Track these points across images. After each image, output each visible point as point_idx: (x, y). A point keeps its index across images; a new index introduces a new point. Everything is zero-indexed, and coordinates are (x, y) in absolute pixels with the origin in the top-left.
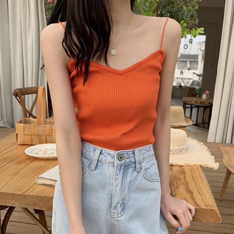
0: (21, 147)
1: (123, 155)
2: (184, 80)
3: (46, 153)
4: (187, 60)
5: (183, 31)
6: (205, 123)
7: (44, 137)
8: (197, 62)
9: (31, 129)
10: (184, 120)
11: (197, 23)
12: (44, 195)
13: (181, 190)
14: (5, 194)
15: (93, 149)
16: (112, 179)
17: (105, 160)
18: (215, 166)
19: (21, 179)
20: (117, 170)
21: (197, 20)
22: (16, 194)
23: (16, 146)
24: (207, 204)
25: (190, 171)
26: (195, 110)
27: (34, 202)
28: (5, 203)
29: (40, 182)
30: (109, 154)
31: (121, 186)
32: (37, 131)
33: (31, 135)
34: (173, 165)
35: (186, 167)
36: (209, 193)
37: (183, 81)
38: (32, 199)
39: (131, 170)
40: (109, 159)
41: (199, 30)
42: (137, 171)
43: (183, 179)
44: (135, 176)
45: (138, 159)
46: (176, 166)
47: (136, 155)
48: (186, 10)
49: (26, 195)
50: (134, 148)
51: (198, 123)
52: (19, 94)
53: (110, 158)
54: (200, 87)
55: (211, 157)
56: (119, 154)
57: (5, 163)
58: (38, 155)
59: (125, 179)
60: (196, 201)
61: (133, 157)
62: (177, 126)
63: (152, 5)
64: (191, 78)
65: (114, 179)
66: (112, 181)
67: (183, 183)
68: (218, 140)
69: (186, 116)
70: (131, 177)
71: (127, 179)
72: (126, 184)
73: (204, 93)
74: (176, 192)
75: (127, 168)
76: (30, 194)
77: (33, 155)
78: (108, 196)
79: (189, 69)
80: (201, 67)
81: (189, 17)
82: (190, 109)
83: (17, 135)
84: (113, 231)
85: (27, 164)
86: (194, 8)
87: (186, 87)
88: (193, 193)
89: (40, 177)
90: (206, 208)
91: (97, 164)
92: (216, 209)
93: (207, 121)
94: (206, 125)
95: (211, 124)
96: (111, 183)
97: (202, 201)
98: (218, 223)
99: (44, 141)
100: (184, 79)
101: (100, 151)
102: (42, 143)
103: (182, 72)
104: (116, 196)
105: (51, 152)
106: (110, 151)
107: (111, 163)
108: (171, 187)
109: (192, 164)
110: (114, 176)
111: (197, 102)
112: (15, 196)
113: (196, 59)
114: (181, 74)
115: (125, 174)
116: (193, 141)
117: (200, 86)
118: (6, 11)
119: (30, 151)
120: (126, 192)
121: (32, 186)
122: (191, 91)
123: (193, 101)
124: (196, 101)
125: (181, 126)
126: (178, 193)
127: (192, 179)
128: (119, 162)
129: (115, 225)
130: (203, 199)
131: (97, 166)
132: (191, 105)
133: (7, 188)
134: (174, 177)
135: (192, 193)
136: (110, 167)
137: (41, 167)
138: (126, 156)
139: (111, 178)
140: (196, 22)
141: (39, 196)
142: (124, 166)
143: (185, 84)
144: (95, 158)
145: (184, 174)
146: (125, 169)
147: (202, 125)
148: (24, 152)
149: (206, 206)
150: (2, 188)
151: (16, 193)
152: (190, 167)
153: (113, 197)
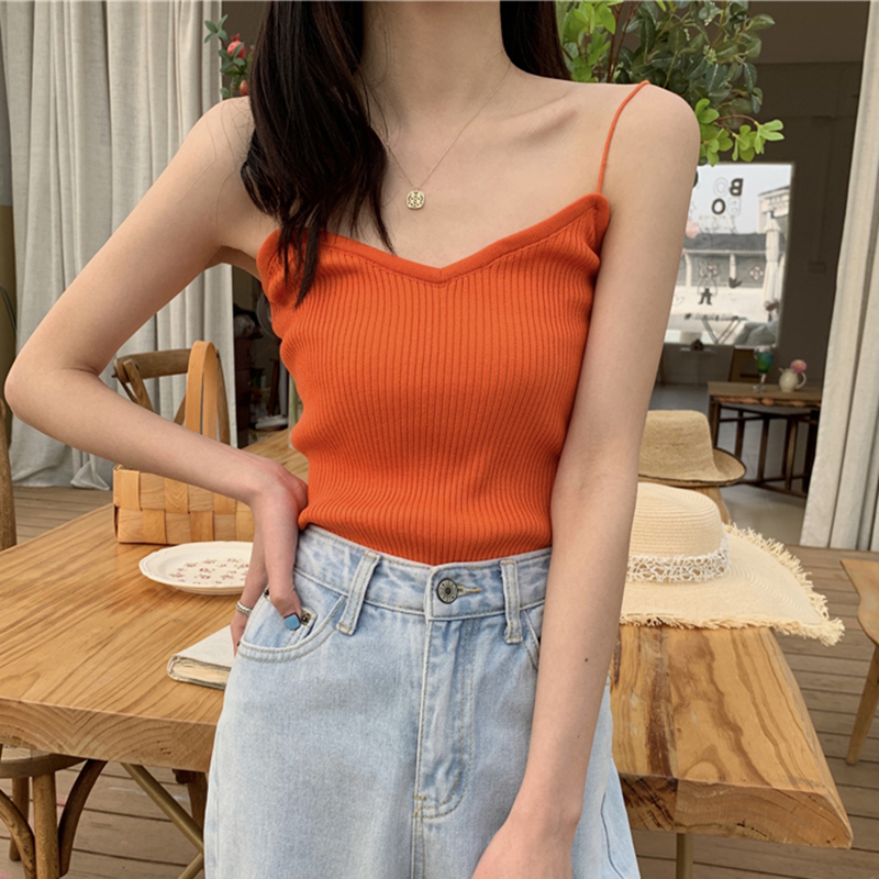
0: (130, 553)
1: (457, 581)
2: (712, 323)
3: (207, 574)
4: (727, 252)
5: (707, 140)
6: (792, 477)
7: (206, 520)
8: (761, 260)
9: (163, 489)
10: (713, 463)
11: (756, 109)
12: (194, 721)
13: (694, 717)
14: (62, 714)
15: (351, 556)
16: (417, 665)
17: (392, 600)
18: (831, 631)
19: (119, 660)
20: (434, 634)
21: (756, 95)
22: (97, 714)
23: (113, 547)
24: (795, 774)
25: (731, 646)
26: (753, 430)
27: (160, 745)
28: (60, 746)
29: (184, 675)
30: (406, 577)
31: (451, 696)
32: (185, 496)
33: (165, 511)
34: (668, 626)
35: (715, 634)
36: (805, 732)
37: (709, 329)
38: (152, 733)
39: (485, 638)
40: (405, 593)
41: (765, 128)
42: (509, 641)
43: (703, 678)
44: (501, 660)
45: (512, 594)
46: (678, 627)
47: (508, 583)
48: (715, 63)
49: (131, 718)
50: (497, 557)
51: (766, 475)
52: (133, 373)
53: (410, 589)
54: (774, 346)
55: (812, 599)
56: (443, 577)
57: (71, 607)
58: (183, 581)
59: (463, 671)
60: (754, 762)
61: (494, 590)
62: (687, 481)
63: (589, 51)
64: (740, 316)
65: (425, 665)
66: (416, 674)
67: (705, 694)
68: (842, 538)
69: (719, 446)
70: (487, 663)
71: (472, 671)
72: (468, 690)
73: (787, 366)
74: (677, 726)
75: (473, 628)
76: (145, 716)
77: (166, 578)
78: (401, 731)
79: (734, 284)
80: (775, 276)
81: (727, 88)
82: (735, 425)
83: (116, 509)
84: (421, 864)
85: (145, 611)
86: (747, 52)
87: (719, 350)
88: (740, 729)
89: (183, 658)
90: (792, 788)
91: (362, 611)
92: (829, 792)
93: (799, 469)
94: (797, 485)
95: (814, 478)
96: (415, 680)
97: (777, 761)
98: (839, 849)
99: (206, 531)
100: (712, 318)
101: (374, 565)
102: (200, 540)
103: (707, 295)
104: (431, 735)
105: (224, 571)
106: (408, 565)
107: (411, 608)
108: (659, 707)
109: (739, 621)
110: (423, 654)
111: (760, 399)
112: (94, 722)
113: (758, 249)
114: (702, 302)
115: (465, 650)
116: (745, 537)
117: (773, 342)
118: (103, 103)
119: (159, 566)
120: (467, 720)
121: (154, 687)
122: (740, 363)
123: (746, 397)
124: (758, 396)
125: (701, 482)
126: (682, 729)
127: (737, 678)
128: (440, 608)
129: (429, 841)
130: (779, 755)
131: (364, 617)
132: (741, 411)
133: (70, 692)
134: (668, 671)
135: (736, 730)
136: (410, 625)
137: (186, 624)
138: (469, 584)
139: (414, 663)
140: (755, 103)
141: (179, 724)
142: (459, 623)
143: (717, 337)
144: (357, 590)
145: (708, 657)
146: (464, 631)
147: (781, 485)
148: (138, 568)
149: (793, 780)
150: (51, 693)
151: (96, 710)
152: (732, 634)
153: (422, 737)
